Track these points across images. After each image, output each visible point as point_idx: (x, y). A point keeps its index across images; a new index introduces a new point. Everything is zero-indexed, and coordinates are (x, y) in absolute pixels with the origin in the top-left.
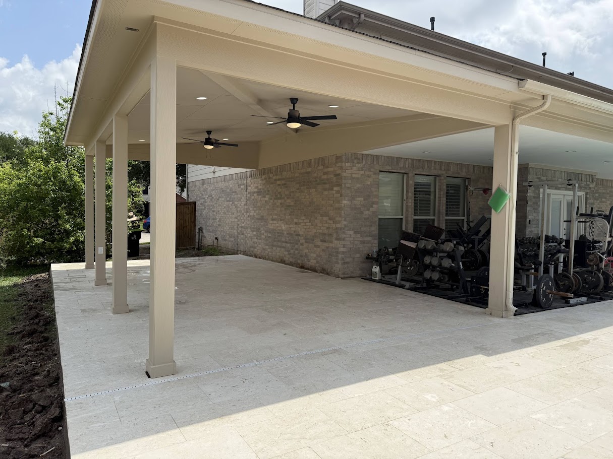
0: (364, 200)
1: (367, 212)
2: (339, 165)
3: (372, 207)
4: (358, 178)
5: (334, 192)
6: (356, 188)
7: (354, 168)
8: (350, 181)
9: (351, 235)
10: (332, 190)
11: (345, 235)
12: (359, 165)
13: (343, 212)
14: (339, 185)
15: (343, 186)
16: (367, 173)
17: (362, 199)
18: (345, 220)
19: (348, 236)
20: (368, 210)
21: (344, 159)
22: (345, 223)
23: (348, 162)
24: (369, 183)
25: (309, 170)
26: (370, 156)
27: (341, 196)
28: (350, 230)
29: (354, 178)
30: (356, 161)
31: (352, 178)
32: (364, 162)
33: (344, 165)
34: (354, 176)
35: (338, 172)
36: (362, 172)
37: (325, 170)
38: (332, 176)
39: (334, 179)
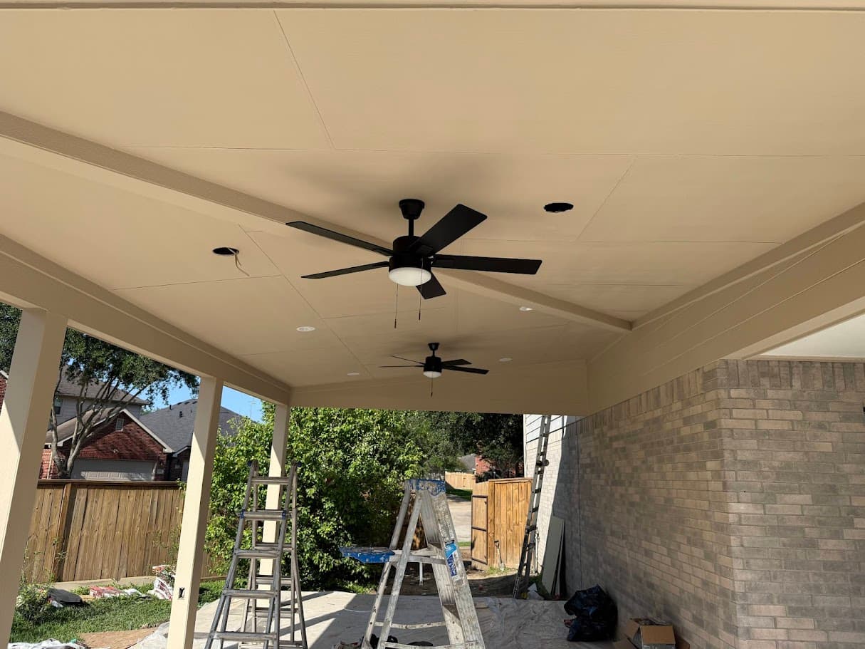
0: (816, 501)
1: (832, 544)
2: (711, 395)
3: (851, 525)
4: (781, 434)
5: (709, 475)
6: (776, 464)
7: (763, 403)
8: (753, 443)
9: (775, 619)
10: (703, 468)
11: (751, 619)
12: (781, 394)
13: (734, 541)
14: (718, 455)
15: (727, 455)
16: (816, 416)
17: (806, 498)
18: (747, 566)
19: (762, 622)
20: (837, 535)
21: (721, 377)
22: (749, 576)
23: (738, 386)
24: (827, 447)
25: (658, 413)
26: (818, 365)
27: (725, 487)
28: (769, 600)
29: (767, 432)
30: (765, 382)
31: (759, 435)
32: (797, 384)
33: (723, 394)
34: (764, 425)
35: (711, 416)
36: (797, 415)
37: (686, 413)
38: (699, 428)
39: (706, 437)
